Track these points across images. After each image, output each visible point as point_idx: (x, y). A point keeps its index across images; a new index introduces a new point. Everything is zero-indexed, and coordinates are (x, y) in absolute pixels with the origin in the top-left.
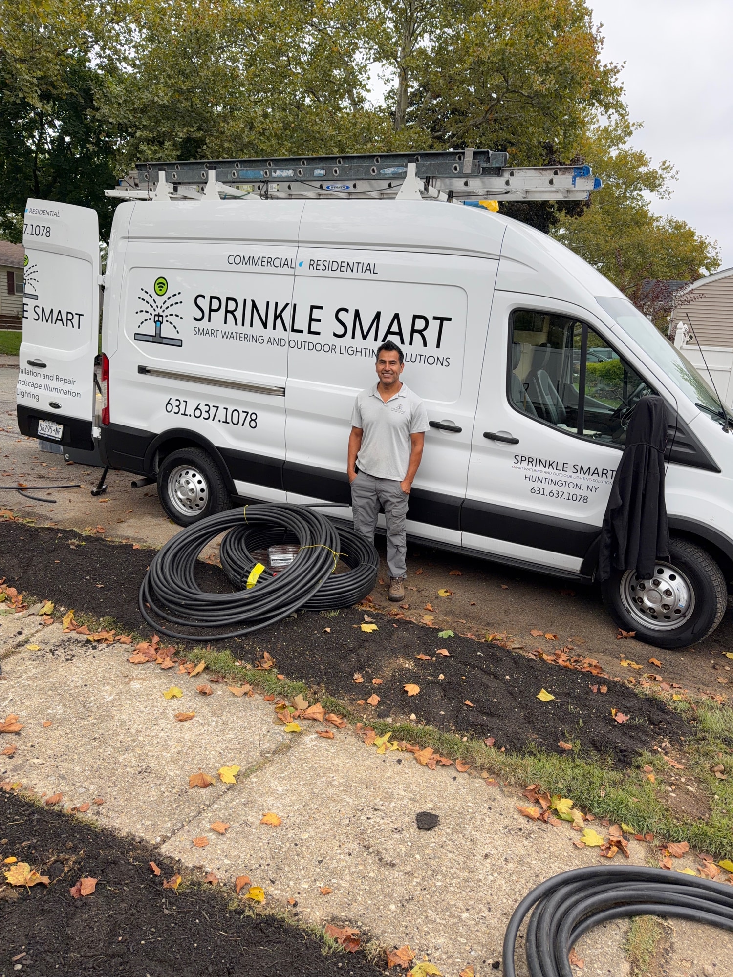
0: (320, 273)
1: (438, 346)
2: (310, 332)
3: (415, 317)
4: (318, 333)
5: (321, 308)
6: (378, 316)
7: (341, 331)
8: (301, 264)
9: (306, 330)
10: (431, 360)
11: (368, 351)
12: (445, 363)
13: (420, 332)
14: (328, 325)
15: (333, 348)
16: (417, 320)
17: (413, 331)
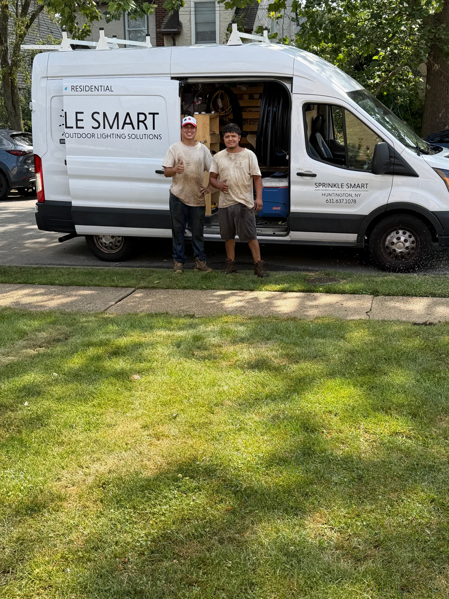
0: (79, 93)
1: (154, 129)
2: (77, 127)
3: (139, 114)
4: (83, 128)
5: (82, 113)
6: (117, 115)
7: (96, 125)
8: (66, 89)
9: (75, 126)
10: (151, 137)
11: (114, 135)
12: (159, 138)
13: (143, 122)
14: (88, 123)
15: (93, 135)
16: (140, 115)
17: (139, 122)
